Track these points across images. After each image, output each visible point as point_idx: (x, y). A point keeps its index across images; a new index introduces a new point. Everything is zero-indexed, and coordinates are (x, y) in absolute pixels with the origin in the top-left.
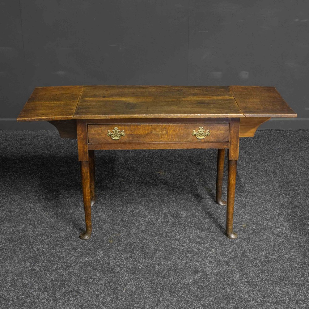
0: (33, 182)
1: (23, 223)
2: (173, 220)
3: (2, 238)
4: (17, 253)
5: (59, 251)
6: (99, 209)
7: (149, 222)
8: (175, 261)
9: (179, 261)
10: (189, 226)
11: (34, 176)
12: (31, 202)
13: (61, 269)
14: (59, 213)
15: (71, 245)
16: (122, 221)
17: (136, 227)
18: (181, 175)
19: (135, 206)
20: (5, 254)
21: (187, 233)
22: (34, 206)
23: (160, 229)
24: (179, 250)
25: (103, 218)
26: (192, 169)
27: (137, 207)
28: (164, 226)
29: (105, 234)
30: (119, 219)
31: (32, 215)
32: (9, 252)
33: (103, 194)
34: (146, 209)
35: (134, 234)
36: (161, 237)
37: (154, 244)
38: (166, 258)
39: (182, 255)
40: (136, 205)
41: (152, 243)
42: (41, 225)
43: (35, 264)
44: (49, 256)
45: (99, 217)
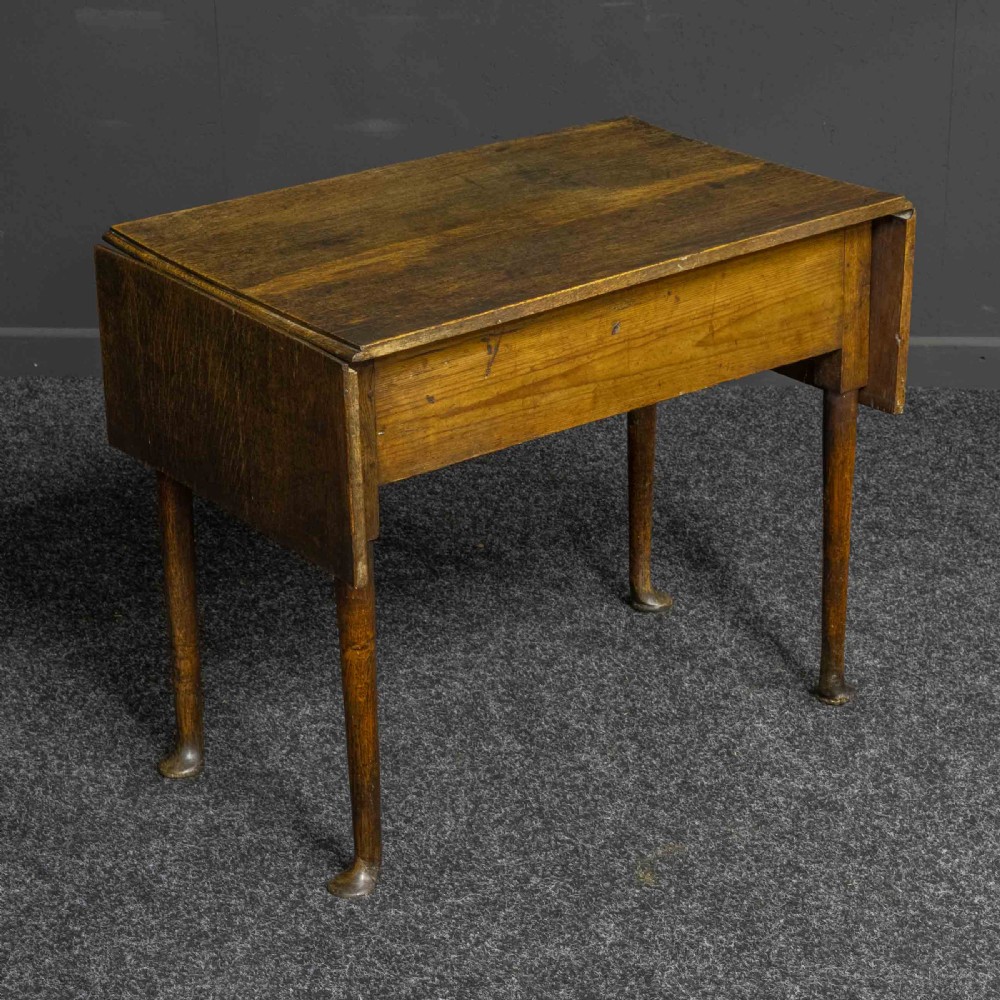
0: (271, 610)
1: (252, 789)
2: (917, 789)
3: (165, 852)
4: (237, 922)
5: (420, 914)
6: (579, 733)
7: (811, 795)
8: (944, 972)
9: (964, 974)
10: (991, 817)
11: (274, 583)
12: (276, 700)
13: (437, 990)
14: (404, 748)
15: (473, 890)
16: (686, 787)
17: (754, 815)
18: (934, 591)
19: (738, 724)
20: (186, 921)
21: (986, 846)
22: (288, 715)
23: (862, 827)
24: (958, 923)
25: (601, 774)
26: (981, 566)
27: (748, 728)
28: (878, 817)
29: (618, 845)
30: (672, 778)
31: (287, 754)
32: (200, 916)
33: (590, 671)
34: (788, 739)
35: (746, 846)
36: (870, 863)
37: (839, 892)
38: (904, 956)
39: (974, 948)
40: (740, 718)
41: (830, 887)
42: (330, 799)
43: (323, 966)
44: (379, 936)
45: (582, 768)
